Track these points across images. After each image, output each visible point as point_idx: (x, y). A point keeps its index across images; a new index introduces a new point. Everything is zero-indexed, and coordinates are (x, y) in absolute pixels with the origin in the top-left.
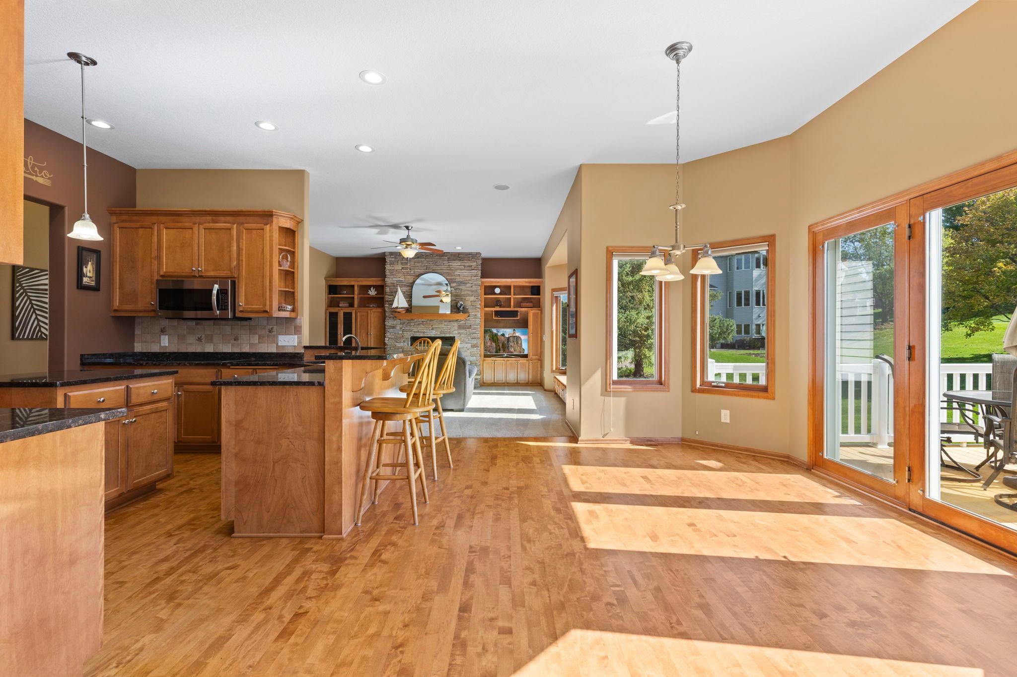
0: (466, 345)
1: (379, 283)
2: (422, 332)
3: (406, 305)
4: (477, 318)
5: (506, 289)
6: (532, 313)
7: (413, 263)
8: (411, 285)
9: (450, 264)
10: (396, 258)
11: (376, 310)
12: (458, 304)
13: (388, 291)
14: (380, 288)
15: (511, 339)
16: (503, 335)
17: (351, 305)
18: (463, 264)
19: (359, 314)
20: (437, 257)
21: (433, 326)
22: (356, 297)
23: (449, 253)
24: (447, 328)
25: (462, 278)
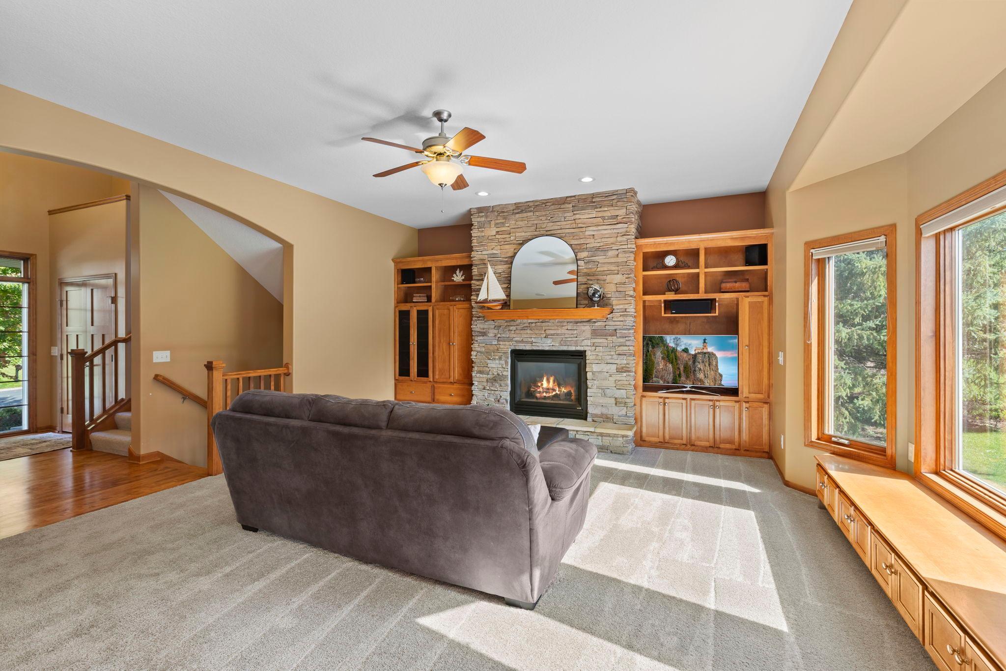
0: (605, 368)
1: (465, 262)
2: (527, 342)
3: (502, 296)
4: (626, 316)
5: (690, 256)
6: (747, 303)
7: (513, 222)
8: (510, 261)
9: (577, 216)
10: (486, 217)
11: (460, 306)
12: (590, 289)
13: (476, 273)
14: (467, 269)
15: (700, 357)
16: (686, 351)
17: (429, 299)
18: (600, 214)
19: (437, 312)
20: (553, 207)
21: (548, 332)
22: (434, 286)
23: (574, 196)
24: (572, 336)
25: (599, 240)
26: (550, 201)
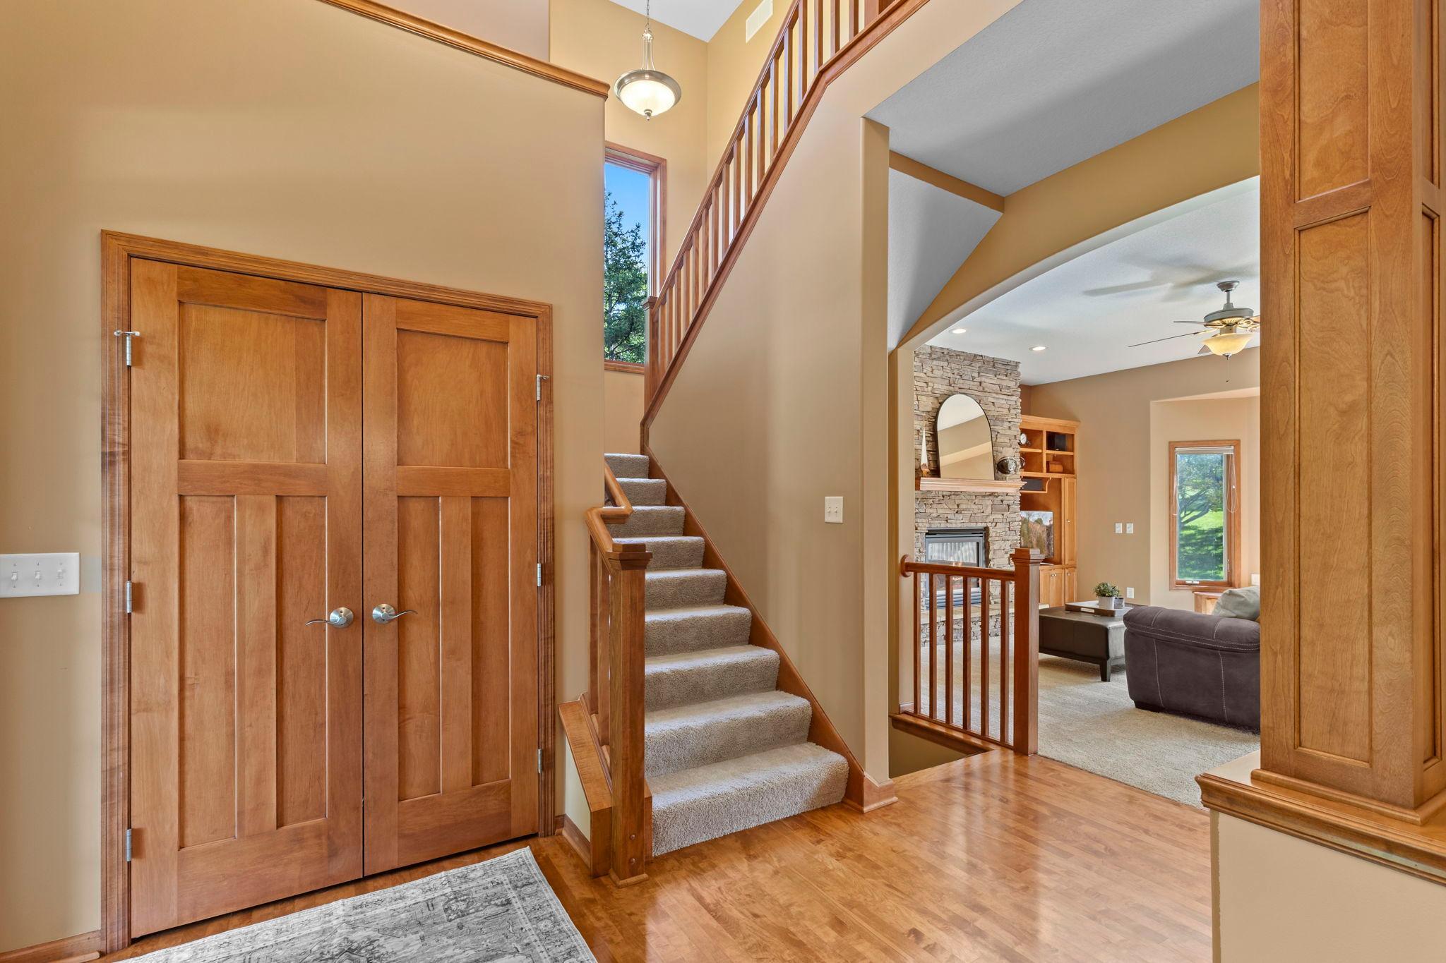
0: (1003, 545)
2: (943, 519)
6: (1066, 481)
8: (935, 413)
9: (983, 379)
18: (999, 382)
20: (966, 363)
21: (960, 506)
23: (982, 356)
24: (979, 511)
25: (997, 409)
26: (962, 354)
